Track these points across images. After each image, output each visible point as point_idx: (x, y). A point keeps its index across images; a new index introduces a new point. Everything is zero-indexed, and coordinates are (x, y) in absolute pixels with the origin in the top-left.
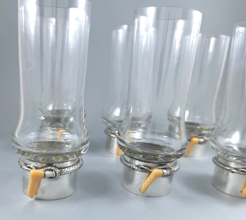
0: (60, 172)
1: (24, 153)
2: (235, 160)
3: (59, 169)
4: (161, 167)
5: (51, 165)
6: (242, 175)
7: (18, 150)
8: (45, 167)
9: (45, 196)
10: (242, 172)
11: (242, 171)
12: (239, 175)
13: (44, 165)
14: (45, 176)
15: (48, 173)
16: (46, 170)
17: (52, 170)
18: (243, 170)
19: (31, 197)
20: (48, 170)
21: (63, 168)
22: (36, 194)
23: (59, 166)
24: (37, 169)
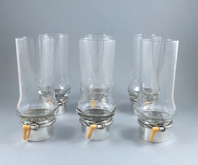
0: (39, 126)
1: (23, 117)
3: (38, 124)
5: (34, 123)
7: (20, 115)
8: (32, 124)
9: (33, 139)
13: (31, 122)
14: (30, 129)
15: (32, 127)
16: (31, 126)
17: (35, 126)
18: (148, 125)
19: (25, 140)
20: (32, 125)
21: (40, 124)
22: (28, 138)
23: (39, 123)
24: (27, 125)
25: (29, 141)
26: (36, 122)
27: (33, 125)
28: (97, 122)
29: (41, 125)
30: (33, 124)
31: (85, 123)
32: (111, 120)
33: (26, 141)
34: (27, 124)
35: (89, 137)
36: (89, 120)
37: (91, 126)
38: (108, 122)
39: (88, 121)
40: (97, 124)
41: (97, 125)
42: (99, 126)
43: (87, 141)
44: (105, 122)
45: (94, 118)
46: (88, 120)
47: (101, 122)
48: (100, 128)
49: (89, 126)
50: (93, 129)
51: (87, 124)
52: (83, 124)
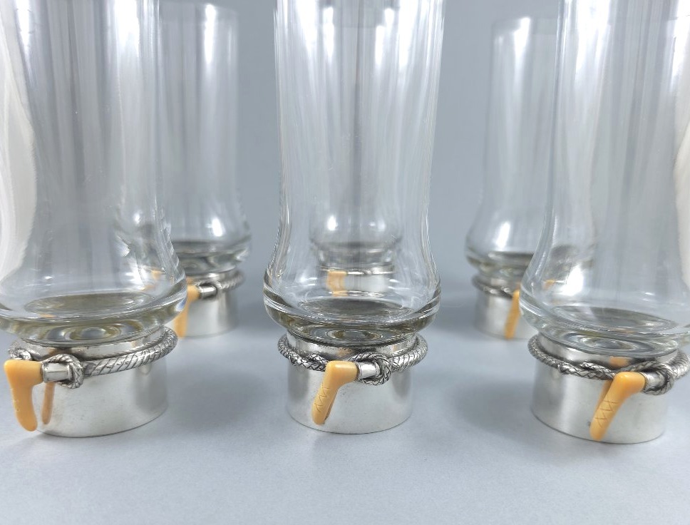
0: (86, 368)
2: (586, 342)
4: (359, 357)
6: (587, 379)
8: (50, 354)
10: (587, 372)
11: (586, 369)
12: (580, 377)
13: (52, 349)
14: (42, 376)
15: (52, 369)
16: (46, 364)
17: (65, 363)
18: (590, 364)
20: (55, 362)
21: (95, 359)
22: (46, 421)
23: (89, 352)
24: (33, 360)
25: (50, 435)
26: (74, 349)
27: (59, 362)
28: (358, 351)
29: (96, 362)
30: (58, 357)
31: (303, 356)
32: (417, 343)
33: (36, 433)
34: (34, 358)
35: (323, 416)
36: (319, 343)
37: (330, 365)
38: (403, 354)
39: (314, 348)
40: (360, 361)
41: (359, 364)
42: (368, 369)
43: (312, 435)
44: (392, 349)
45: (344, 334)
46: (314, 342)
47: (373, 350)
48: (370, 378)
49: (322, 368)
50: (339, 380)
51: (313, 360)
52: (293, 361)
